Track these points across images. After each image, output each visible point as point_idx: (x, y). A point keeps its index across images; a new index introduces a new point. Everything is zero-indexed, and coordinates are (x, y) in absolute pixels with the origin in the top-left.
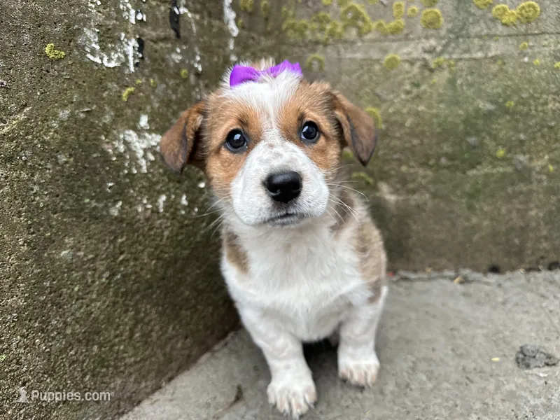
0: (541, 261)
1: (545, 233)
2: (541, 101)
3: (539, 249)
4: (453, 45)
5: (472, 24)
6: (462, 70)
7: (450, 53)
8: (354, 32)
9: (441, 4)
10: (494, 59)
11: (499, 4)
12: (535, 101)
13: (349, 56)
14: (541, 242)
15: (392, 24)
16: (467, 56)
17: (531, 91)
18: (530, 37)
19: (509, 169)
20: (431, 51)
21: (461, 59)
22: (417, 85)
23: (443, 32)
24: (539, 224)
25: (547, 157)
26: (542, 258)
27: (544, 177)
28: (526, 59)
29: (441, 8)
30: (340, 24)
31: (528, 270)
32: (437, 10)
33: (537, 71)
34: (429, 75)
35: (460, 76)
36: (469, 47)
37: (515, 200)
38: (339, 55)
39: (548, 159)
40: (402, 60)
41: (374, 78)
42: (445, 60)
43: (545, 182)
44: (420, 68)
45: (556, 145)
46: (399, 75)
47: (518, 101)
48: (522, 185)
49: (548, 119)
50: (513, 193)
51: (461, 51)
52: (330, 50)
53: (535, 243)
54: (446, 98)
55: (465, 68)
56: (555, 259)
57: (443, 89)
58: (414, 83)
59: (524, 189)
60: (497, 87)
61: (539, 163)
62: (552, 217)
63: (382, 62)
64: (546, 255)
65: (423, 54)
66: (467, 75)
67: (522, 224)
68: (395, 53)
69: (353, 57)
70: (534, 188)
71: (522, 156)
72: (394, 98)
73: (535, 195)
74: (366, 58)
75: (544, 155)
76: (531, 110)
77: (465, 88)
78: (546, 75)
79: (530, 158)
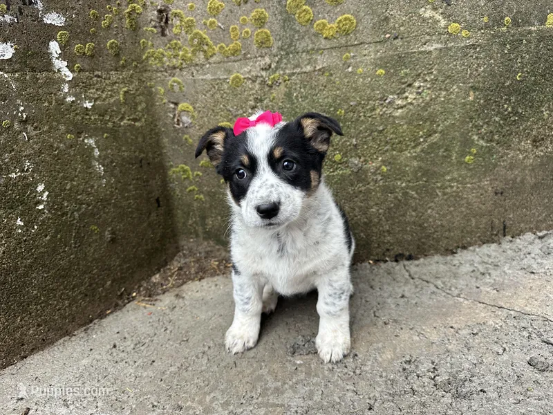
0: (388, 253)
1: (387, 227)
2: (368, 107)
3: (384, 243)
4: (285, 61)
5: (298, 40)
6: (296, 84)
7: (284, 69)
8: (202, 55)
9: (269, 24)
10: (322, 71)
11: (319, 20)
12: (363, 108)
13: (201, 77)
14: (385, 236)
15: (231, 46)
16: (298, 70)
17: (358, 99)
18: (351, 48)
19: (348, 171)
20: (267, 68)
21: (293, 74)
22: (261, 101)
23: (275, 50)
24: (381, 220)
25: (380, 159)
26: (388, 250)
27: (379, 178)
28: (350, 69)
29: (270, 28)
30: (190, 50)
31: (376, 261)
32: (266, 30)
33: (361, 80)
34: (269, 90)
35: (295, 89)
36: (299, 61)
37: (356, 199)
38: (193, 76)
39: (382, 161)
40: (245, 78)
41: (225, 95)
42: (280, 75)
43: (381, 182)
44: (260, 84)
45: (388, 147)
46: (245, 91)
47: (348, 109)
48: (361, 185)
49: (376, 124)
50: (354, 193)
51: (293, 66)
52: (185, 73)
53: (380, 237)
54: (285, 110)
55: (298, 81)
56: (401, 252)
57: (282, 102)
58: (257, 98)
59: (363, 188)
60: (328, 97)
61: (374, 164)
62: (392, 213)
63: (228, 81)
64: (392, 247)
65: (261, 71)
66: (301, 88)
67: (365, 220)
68: (238, 72)
69: (204, 77)
70: (372, 188)
71: (358, 159)
72: (244, 112)
73: (373, 193)
74: (216, 77)
75: (378, 157)
76: (360, 117)
77: (300, 100)
78: (370, 82)
79: (365, 160)
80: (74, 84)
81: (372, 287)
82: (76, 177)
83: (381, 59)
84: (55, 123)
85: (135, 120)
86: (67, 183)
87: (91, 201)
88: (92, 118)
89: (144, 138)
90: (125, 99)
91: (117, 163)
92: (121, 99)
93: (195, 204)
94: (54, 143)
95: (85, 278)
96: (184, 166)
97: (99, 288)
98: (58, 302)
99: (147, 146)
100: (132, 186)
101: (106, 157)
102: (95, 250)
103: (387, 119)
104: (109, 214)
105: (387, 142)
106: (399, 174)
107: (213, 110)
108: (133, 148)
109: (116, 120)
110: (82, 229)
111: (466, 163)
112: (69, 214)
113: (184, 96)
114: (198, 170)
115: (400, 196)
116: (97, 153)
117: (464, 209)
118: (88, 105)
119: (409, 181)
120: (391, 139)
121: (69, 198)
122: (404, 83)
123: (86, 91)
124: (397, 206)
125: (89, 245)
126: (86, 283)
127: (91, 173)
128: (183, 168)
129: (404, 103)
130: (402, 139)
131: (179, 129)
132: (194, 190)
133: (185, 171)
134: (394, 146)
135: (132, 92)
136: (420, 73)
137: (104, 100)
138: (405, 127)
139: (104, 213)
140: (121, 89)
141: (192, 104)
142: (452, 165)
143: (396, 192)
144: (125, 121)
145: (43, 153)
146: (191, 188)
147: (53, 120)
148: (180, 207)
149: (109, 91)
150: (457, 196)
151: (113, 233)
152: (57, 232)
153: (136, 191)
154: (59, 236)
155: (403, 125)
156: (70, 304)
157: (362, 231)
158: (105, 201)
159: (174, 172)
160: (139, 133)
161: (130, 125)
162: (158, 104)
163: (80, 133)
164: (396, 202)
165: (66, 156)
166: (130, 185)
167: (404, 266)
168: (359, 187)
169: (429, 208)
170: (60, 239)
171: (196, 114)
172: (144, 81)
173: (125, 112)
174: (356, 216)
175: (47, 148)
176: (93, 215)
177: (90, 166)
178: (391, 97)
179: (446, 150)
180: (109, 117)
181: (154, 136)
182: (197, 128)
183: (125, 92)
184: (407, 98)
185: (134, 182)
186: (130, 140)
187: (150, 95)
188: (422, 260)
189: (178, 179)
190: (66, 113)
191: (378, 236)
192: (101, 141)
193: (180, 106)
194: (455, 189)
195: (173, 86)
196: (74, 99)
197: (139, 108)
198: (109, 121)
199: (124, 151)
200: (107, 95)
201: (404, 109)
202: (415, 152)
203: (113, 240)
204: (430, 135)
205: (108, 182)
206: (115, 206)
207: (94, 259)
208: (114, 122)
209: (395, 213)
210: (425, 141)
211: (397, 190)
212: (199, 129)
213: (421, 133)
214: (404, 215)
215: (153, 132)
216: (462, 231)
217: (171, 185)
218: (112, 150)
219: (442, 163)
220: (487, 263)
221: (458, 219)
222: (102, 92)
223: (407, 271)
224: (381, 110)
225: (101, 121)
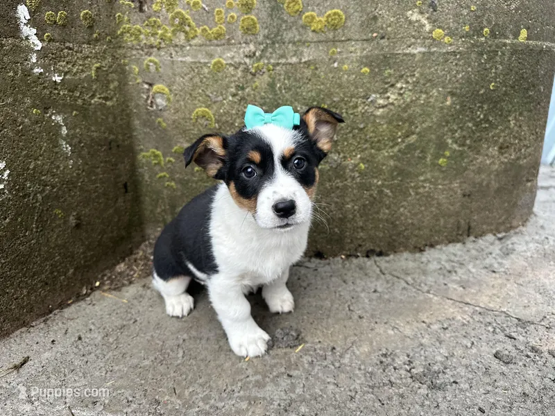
0: (360, 249)
1: (361, 224)
2: (351, 104)
3: (357, 239)
4: (270, 50)
5: (285, 30)
6: (280, 75)
7: (268, 59)
8: (182, 36)
9: (256, 11)
10: (308, 64)
11: (308, 11)
12: (346, 104)
13: (180, 59)
14: (358, 232)
15: (215, 29)
16: (283, 61)
17: (342, 95)
18: (338, 43)
19: (327, 167)
20: (251, 56)
21: (278, 64)
22: (243, 89)
23: (260, 38)
24: (355, 216)
25: (359, 156)
26: (360, 246)
27: (357, 175)
28: (336, 65)
29: (257, 15)
30: (170, 29)
31: (348, 256)
32: (253, 17)
33: (346, 76)
34: (252, 78)
35: (279, 80)
36: (285, 52)
37: (333, 195)
38: (172, 57)
39: (360, 158)
40: (227, 64)
41: (205, 80)
42: (264, 64)
43: (358, 179)
44: (243, 71)
45: (367, 145)
46: (226, 77)
47: (331, 104)
48: (339, 181)
49: (358, 121)
50: (331, 188)
51: (278, 56)
52: (163, 53)
53: (353, 233)
54: (268, 100)
55: (282, 72)
56: (372, 248)
57: (264, 92)
58: (239, 86)
59: (340, 184)
60: (311, 91)
61: (352, 161)
62: (367, 210)
63: (209, 65)
64: (364, 243)
65: (245, 59)
66: (284, 79)
67: (341, 216)
68: (220, 57)
69: (184, 60)
70: (349, 184)
71: (337, 155)
72: (224, 99)
73: (350, 190)
74: (196, 60)
75: (356, 154)
76: (342, 113)
77: (283, 91)
78: (354, 79)
79: (345, 157)
80: (42, 54)
81: (344, 282)
82: (41, 156)
83: (367, 57)
84: (20, 96)
85: (106, 99)
86: (31, 162)
87: (56, 183)
88: (61, 93)
89: (115, 118)
90: (97, 76)
91: (85, 143)
92: (93, 75)
93: (165, 192)
94: (17, 117)
95: (46, 265)
96: (155, 150)
97: (60, 276)
98: (16, 290)
99: (116, 127)
100: (100, 169)
101: (74, 136)
102: (58, 236)
103: (368, 118)
104: (75, 198)
105: (366, 141)
106: (376, 173)
107: (191, 94)
108: (103, 128)
109: (86, 97)
110: (45, 212)
111: (440, 165)
112: (32, 195)
113: (160, 77)
114: (171, 156)
115: (375, 193)
116: (64, 131)
117: (433, 209)
118: (58, 79)
119: (385, 180)
120: (371, 138)
121: (32, 178)
122: (387, 83)
123: (55, 64)
124: (372, 204)
125: (52, 231)
126: (47, 271)
127: (57, 153)
128: (154, 153)
129: (386, 103)
130: (381, 138)
131: (153, 111)
132: (165, 176)
133: (156, 156)
134: (374, 144)
135: (104, 69)
136: (403, 75)
137: (75, 74)
138: (385, 126)
139: (69, 196)
140: (93, 64)
141: (168, 86)
142: (426, 166)
143: (372, 190)
144: (96, 100)
145: (6, 128)
146: (162, 174)
147: (18, 93)
148: (148, 194)
149: (80, 65)
150: (429, 196)
151: (78, 218)
152: (18, 214)
153: (103, 174)
154: (19, 219)
155: (383, 124)
156: (28, 292)
157: (336, 226)
158: (71, 184)
159: (144, 157)
160: (109, 113)
161: (100, 104)
162: (131, 83)
163: (46, 109)
164: (372, 199)
165: (31, 132)
166: (98, 167)
167: (375, 262)
168: (337, 183)
169: (402, 206)
170: (21, 222)
171: (172, 97)
172: (117, 58)
173: (96, 89)
174: (332, 211)
175: (11, 122)
176: (57, 198)
177: (57, 145)
178: (374, 95)
179: (422, 152)
180: (79, 93)
181: (125, 117)
182: (173, 111)
183: (98, 68)
184: (388, 98)
185: (102, 165)
186: (100, 120)
187: (123, 73)
188: (392, 256)
189: (149, 163)
190: (33, 85)
191: (352, 232)
192: (70, 119)
193: (155, 87)
194: (427, 189)
195: (149, 65)
196: (42, 70)
197: (112, 86)
198: (79, 97)
199: (93, 131)
200: (78, 69)
201: (385, 109)
202: (393, 152)
203: (78, 226)
204: (408, 136)
205: (75, 163)
206: (81, 189)
207: (57, 246)
208: (84, 100)
209: (369, 210)
210: (403, 141)
211: (373, 188)
212: (175, 113)
213: (400, 134)
214: (378, 213)
215: (125, 113)
216: (431, 230)
217: (140, 170)
218: (81, 129)
219: (417, 164)
220: (453, 261)
221: (428, 218)
222: (73, 66)
223: (378, 266)
224: (363, 108)
225: (71, 97)
